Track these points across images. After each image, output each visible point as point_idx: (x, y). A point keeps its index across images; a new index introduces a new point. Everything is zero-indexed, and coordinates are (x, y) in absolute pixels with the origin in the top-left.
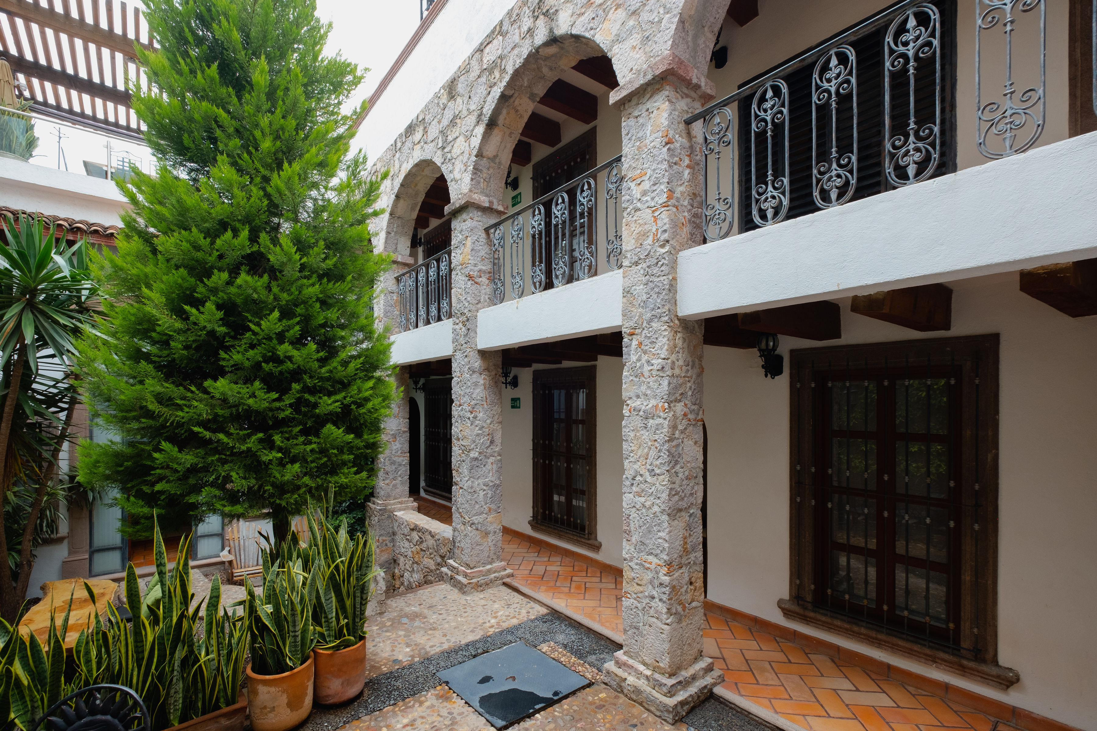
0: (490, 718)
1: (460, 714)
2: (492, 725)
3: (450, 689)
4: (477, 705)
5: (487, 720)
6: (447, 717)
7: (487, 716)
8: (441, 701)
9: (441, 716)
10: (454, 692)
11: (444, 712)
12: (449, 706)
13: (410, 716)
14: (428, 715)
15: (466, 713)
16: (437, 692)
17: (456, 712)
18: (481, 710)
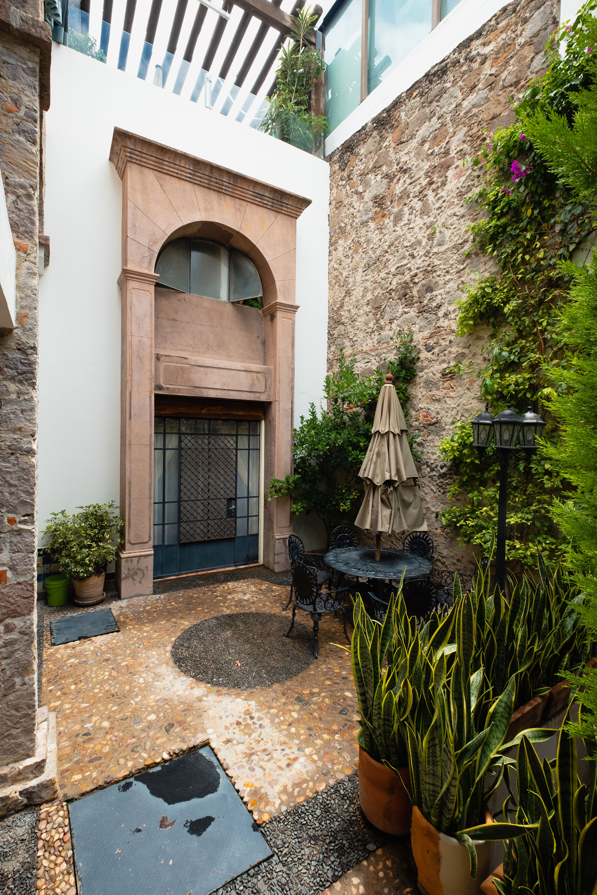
0: (213, 759)
1: (243, 766)
2: (213, 749)
3: (251, 812)
4: (223, 781)
5: (216, 755)
6: (255, 765)
7: (216, 763)
8: (263, 791)
9: (261, 767)
10: (245, 803)
11: (258, 772)
12: (253, 780)
13: (294, 772)
14: (275, 771)
15: (236, 767)
16: (268, 808)
17: (246, 770)
18: (219, 770)
